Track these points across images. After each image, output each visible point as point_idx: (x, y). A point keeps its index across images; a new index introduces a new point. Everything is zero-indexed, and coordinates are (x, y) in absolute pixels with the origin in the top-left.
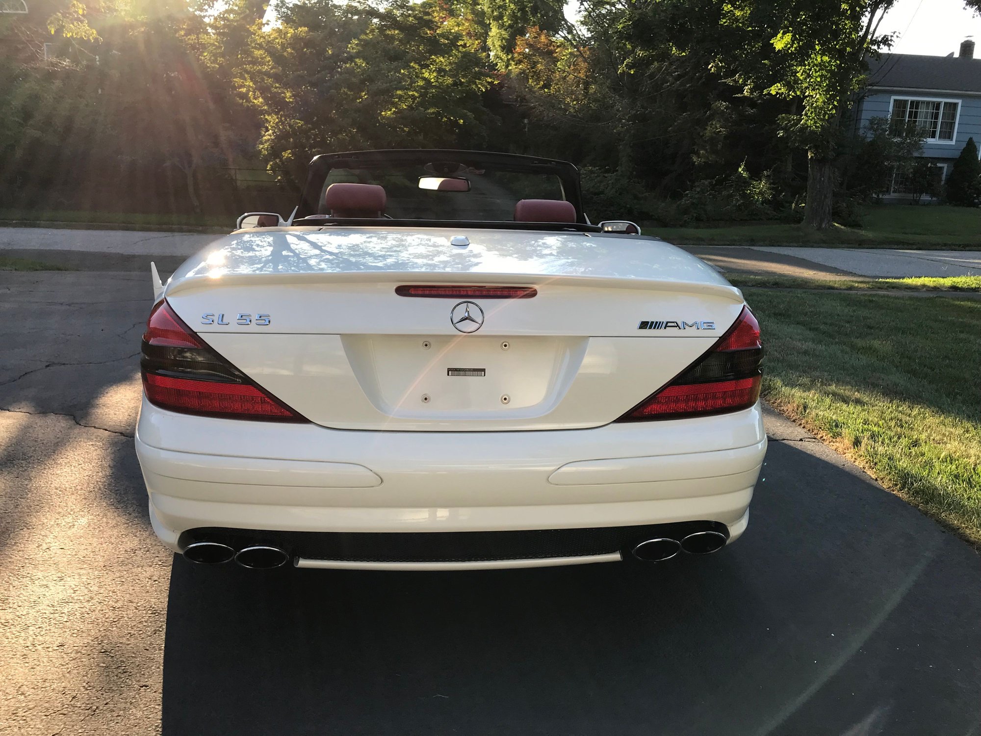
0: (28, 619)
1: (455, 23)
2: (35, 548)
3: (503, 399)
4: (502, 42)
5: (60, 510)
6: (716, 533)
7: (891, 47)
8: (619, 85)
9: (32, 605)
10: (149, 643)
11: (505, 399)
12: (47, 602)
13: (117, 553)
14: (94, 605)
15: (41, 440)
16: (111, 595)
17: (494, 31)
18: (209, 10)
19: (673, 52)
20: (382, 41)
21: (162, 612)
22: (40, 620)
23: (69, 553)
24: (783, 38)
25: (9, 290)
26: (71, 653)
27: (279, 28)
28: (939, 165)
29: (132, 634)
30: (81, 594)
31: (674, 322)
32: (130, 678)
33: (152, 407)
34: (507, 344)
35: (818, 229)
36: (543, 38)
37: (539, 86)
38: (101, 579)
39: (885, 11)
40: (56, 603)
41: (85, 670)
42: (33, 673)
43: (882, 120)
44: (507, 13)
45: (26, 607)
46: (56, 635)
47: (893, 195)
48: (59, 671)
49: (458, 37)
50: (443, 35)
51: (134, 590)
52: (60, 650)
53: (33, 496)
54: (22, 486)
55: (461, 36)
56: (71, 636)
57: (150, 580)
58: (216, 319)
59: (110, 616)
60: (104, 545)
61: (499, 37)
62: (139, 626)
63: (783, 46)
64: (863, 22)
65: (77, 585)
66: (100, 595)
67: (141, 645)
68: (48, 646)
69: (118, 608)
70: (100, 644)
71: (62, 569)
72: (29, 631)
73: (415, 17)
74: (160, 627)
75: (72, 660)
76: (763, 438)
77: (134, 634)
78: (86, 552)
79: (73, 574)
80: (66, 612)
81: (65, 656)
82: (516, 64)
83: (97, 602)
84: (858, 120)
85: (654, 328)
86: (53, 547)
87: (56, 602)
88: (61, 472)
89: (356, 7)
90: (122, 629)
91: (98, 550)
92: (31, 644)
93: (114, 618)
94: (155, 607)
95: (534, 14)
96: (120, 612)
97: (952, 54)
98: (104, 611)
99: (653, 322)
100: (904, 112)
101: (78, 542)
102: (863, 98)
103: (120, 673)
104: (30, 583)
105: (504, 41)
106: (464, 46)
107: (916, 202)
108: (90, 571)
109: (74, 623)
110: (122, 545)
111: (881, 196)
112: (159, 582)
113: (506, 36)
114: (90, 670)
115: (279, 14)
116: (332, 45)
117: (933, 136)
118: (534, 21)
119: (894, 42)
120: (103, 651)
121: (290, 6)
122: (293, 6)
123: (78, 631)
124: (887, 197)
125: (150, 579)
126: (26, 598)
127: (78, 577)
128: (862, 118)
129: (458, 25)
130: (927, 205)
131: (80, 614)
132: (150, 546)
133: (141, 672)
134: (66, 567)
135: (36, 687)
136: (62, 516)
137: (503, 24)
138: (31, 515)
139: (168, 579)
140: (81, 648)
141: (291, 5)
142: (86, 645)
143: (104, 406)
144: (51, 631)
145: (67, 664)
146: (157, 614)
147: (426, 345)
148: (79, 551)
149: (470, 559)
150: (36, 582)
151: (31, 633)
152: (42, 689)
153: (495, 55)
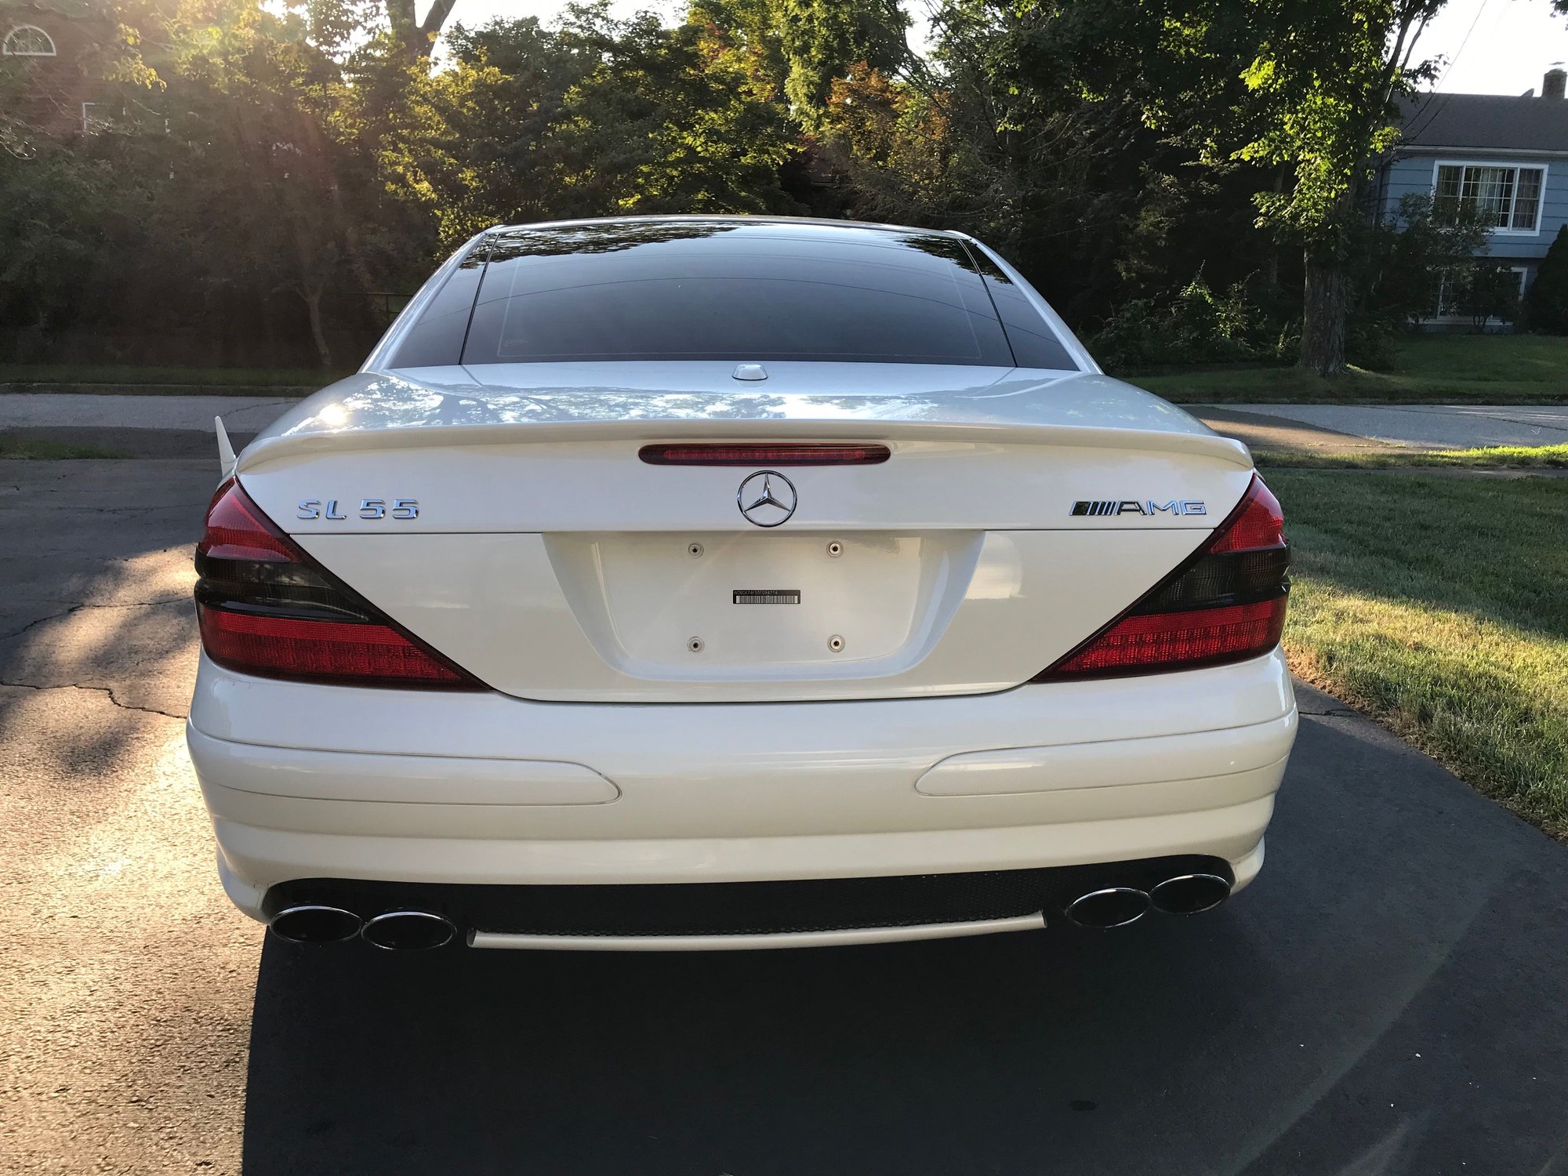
0: (9, 1042)
1: (734, 56)
2: (29, 917)
3: (832, 643)
4: (809, 87)
5: (76, 850)
6: (1212, 876)
7: (1435, 80)
8: (996, 150)
9: (18, 1016)
10: (215, 1083)
11: (836, 644)
12: (44, 1012)
13: (169, 923)
14: (123, 1017)
15: (52, 732)
16: (153, 998)
17: (796, 70)
18: (342, 43)
19: (1083, 96)
20: (617, 87)
21: (241, 1028)
22: (30, 1043)
23: (87, 924)
24: (1260, 70)
25: (18, 489)
26: (80, 1103)
27: (453, 71)
28: (1515, 269)
29: (186, 1068)
30: (103, 997)
31: (1134, 503)
32: (179, 1148)
33: (215, 668)
34: (838, 546)
35: (1323, 376)
36: (874, 81)
37: (868, 156)
38: (138, 970)
39: (1423, 23)
40: (59, 1013)
41: (102, 1135)
42: (12, 1141)
43: (1422, 198)
44: (816, 43)
45: (7, 1021)
46: (56, 1070)
47: (1441, 320)
48: (56, 1137)
49: (739, 79)
50: (716, 78)
51: (194, 988)
52: (60, 1098)
53: (33, 827)
54: (14, 810)
55: (744, 77)
56: (81, 1072)
57: (222, 971)
58: (323, 510)
59: (150, 1036)
60: (147, 910)
61: (804, 81)
62: (200, 1054)
63: (1260, 82)
64: (1390, 41)
65: (96, 980)
66: (135, 998)
67: (201, 1088)
68: (40, 1090)
69: (164, 1021)
70: (130, 1086)
71: (74, 952)
72: (10, 1064)
73: (669, 48)
74: (237, 1054)
75: (79, 1117)
76: (1292, 708)
77: (191, 1069)
78: (115, 922)
79: (91, 962)
80: (74, 1029)
81: (68, 1109)
82: (831, 123)
83: (129, 1010)
84: (1382, 200)
85: (1100, 513)
86: (59, 915)
87: (58, 1011)
88: (83, 784)
89: (576, 35)
90: (169, 1059)
91: (136, 918)
92: (11, 1087)
93: (157, 1040)
94: (230, 1018)
95: (859, 44)
96: (168, 1029)
97: (1531, 91)
98: (140, 1027)
99: (1098, 503)
100: (1456, 187)
101: (102, 906)
102: (1389, 163)
103: (162, 1139)
104: (16, 978)
105: (811, 86)
106: (750, 93)
107: (1480, 330)
108: (120, 955)
109: (88, 1049)
110: (177, 908)
111: (1421, 321)
112: (239, 974)
113: (816, 79)
114: (110, 1133)
115: (454, 49)
116: (537, 95)
117: (1504, 224)
118: (858, 54)
119: (1439, 71)
120: (135, 1099)
121: (471, 36)
122: (476, 34)
123: (94, 1063)
124: (1431, 322)
125: (222, 968)
126: (7, 1004)
127: (99, 967)
128: (1388, 196)
129: (739, 60)
130: (1497, 333)
131: (98, 1033)
132: (225, 911)
133: (199, 1138)
134: (80, 949)
135: (15, 1166)
136: (79, 861)
137: (810, 60)
138: (26, 860)
139: (255, 968)
140: (96, 1094)
141: (472, 34)
142: (106, 1089)
143: (161, 673)
144: (48, 1064)
145: (71, 1123)
146: (232, 1031)
147: (695, 550)
148: (103, 922)
149: (777, 930)
150: (27, 975)
151: (13, 1067)
152: (26, 1170)
153: (798, 109)
